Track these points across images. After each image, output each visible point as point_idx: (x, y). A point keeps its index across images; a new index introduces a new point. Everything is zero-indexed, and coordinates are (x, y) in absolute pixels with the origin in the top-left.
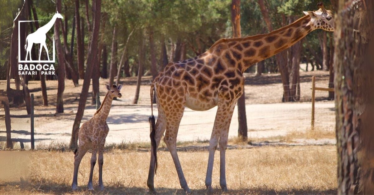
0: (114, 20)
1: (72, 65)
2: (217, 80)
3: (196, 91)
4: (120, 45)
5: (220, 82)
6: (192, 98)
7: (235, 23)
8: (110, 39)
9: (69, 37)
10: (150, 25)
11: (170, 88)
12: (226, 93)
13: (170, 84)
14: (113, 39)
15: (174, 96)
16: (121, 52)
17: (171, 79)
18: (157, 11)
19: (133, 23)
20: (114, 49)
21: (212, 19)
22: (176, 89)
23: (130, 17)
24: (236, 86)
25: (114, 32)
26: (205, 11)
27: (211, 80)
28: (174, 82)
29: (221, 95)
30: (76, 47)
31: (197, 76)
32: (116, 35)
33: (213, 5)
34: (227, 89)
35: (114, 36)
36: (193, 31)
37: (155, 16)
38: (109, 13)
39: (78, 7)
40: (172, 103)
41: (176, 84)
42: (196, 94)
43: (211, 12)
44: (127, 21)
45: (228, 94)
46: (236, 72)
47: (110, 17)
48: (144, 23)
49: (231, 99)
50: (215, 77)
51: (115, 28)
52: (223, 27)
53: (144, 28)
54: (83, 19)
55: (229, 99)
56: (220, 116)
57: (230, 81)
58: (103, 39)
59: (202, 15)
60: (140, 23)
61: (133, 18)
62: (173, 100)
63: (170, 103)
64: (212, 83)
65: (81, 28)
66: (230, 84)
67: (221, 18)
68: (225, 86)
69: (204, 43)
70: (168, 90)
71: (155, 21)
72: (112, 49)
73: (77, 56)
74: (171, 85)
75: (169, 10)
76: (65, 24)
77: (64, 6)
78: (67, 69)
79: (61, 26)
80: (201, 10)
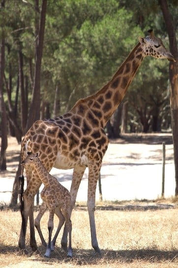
0: (57, 78)
1: (16, 123)
2: (85, 141)
3: (68, 150)
4: (63, 103)
5: (87, 143)
6: (63, 156)
7: (173, 82)
8: (53, 97)
9: (14, 94)
10: (91, 83)
11: (47, 146)
12: (95, 154)
13: (46, 141)
14: (56, 97)
15: (50, 154)
16: (64, 110)
17: (46, 137)
18: (98, 69)
19: (74, 81)
20: (56, 107)
21: (153, 78)
22: (53, 147)
23: (72, 75)
24: (103, 145)
25: (57, 90)
26: (146, 69)
27: (80, 140)
28: (50, 140)
29: (90, 157)
30: (20, 105)
31: (69, 134)
32: (58, 93)
33: (155, 63)
34: (95, 151)
35: (56, 94)
36: (134, 90)
37: (96, 75)
38: (52, 71)
39: (22, 65)
40: (46, 160)
41: (52, 141)
42: (68, 152)
43: (152, 70)
44: (69, 79)
45: (97, 155)
46: (100, 132)
47: (52, 76)
48: (86, 82)
49: (100, 159)
50: (83, 138)
51: (57, 86)
52: (165, 85)
53: (85, 87)
54: (27, 77)
55: (99, 159)
56: (92, 178)
57: (98, 142)
58: (46, 98)
59: (143, 73)
60: (81, 82)
61: (74, 77)
62: (47, 158)
63: (44, 160)
64: (81, 143)
65: (25, 86)
66: (97, 145)
67: (163, 76)
68: (93, 148)
69: (145, 101)
70: (44, 147)
71: (96, 79)
72: (55, 107)
73: (21, 113)
74: (47, 143)
75: (110, 69)
76: (9, 82)
77: (8, 64)
78: (11, 127)
79: (5, 85)
80: (143, 68)
